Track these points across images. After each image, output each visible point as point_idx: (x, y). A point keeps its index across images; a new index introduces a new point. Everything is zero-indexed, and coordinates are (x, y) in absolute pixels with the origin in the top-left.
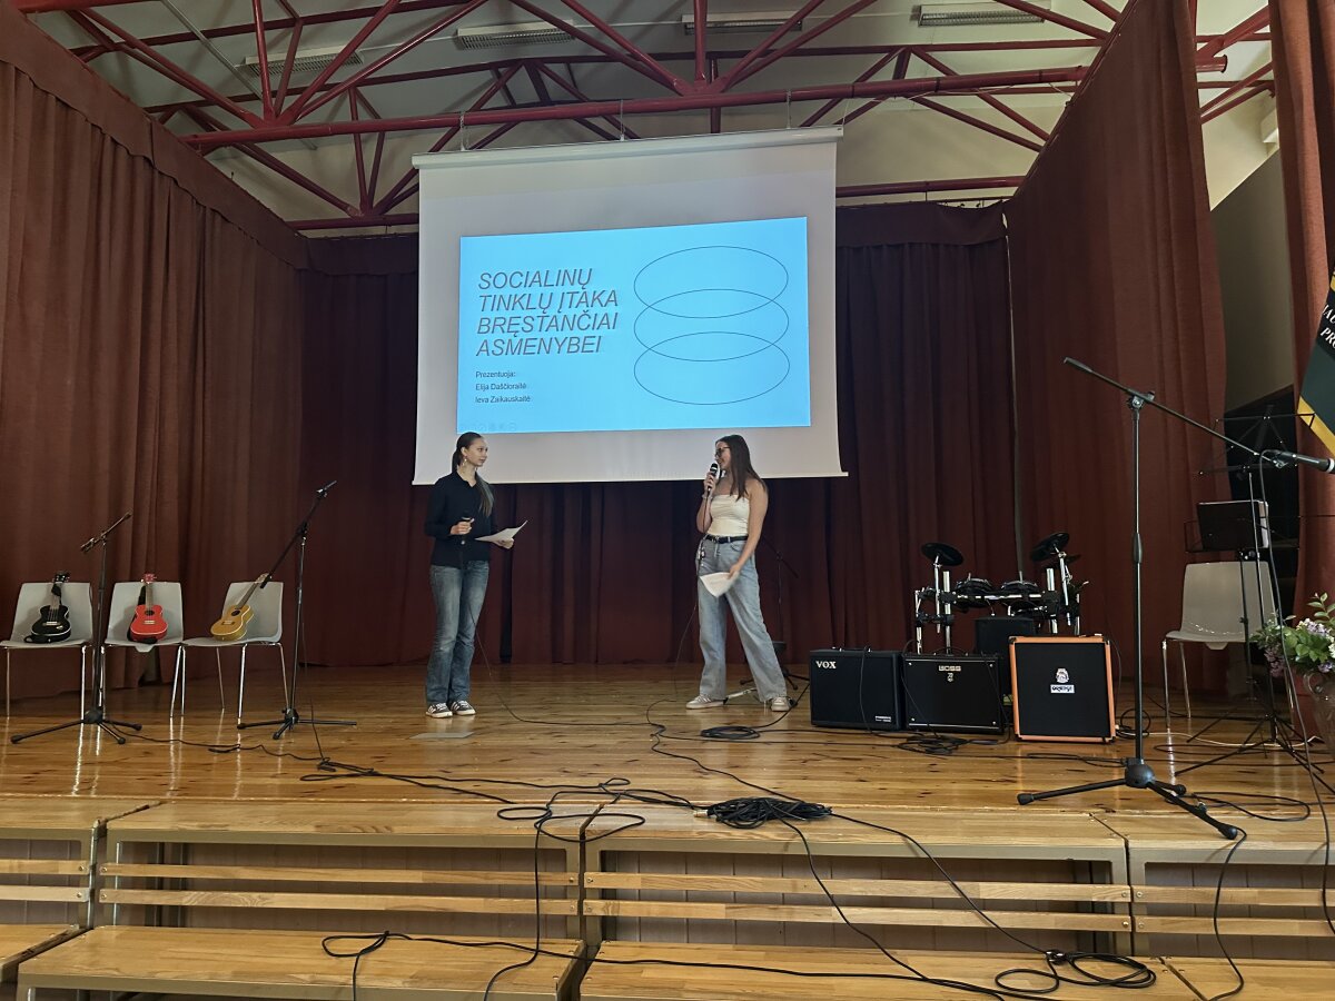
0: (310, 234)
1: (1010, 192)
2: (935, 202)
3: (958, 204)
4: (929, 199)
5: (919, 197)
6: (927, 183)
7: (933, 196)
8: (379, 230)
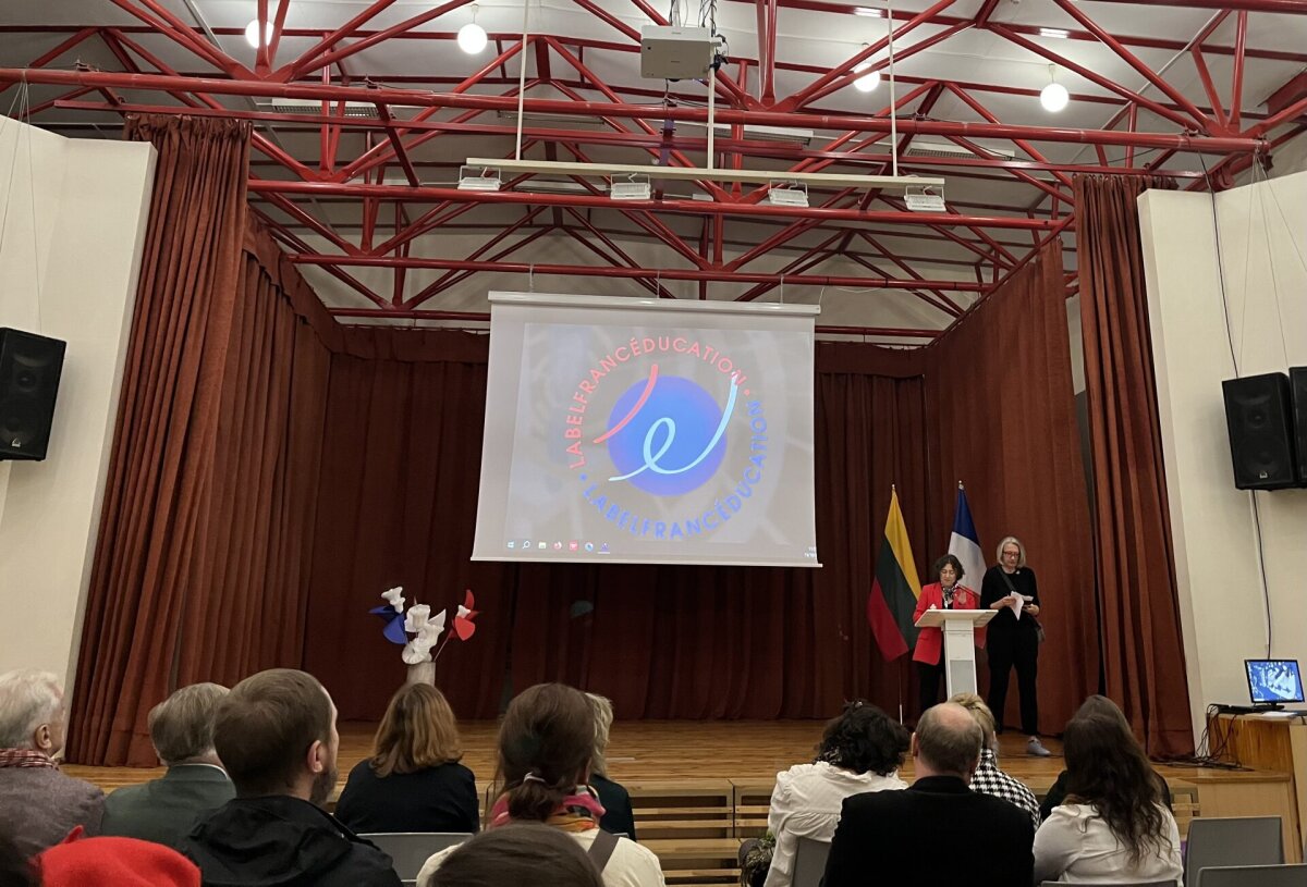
0: (341, 320)
1: (927, 341)
2: (870, 344)
3: (888, 347)
4: (867, 341)
5: (858, 338)
6: (865, 329)
7: (869, 339)
8: (406, 322)
